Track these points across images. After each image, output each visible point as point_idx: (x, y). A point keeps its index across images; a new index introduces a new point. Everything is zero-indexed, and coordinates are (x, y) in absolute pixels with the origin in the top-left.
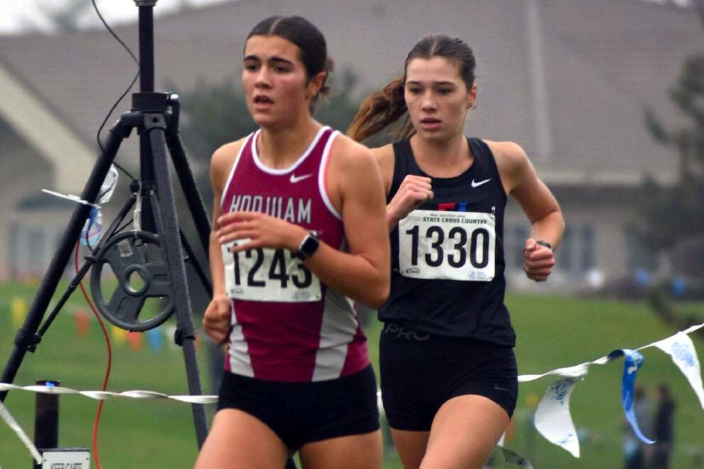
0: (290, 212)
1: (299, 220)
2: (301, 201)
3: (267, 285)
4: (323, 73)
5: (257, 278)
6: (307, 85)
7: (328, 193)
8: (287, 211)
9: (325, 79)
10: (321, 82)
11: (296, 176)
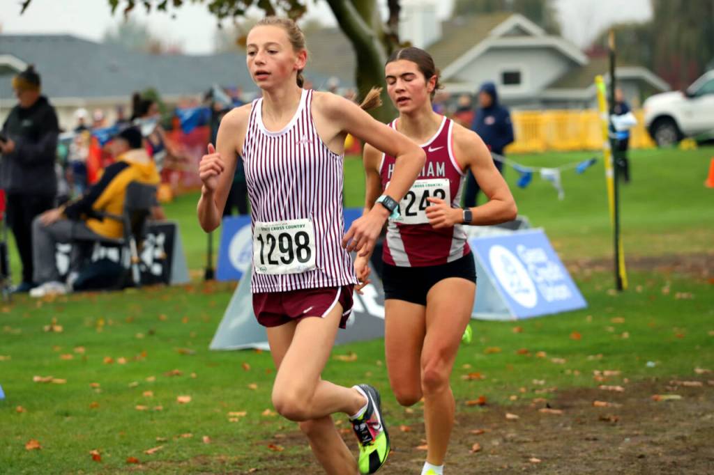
0: (431, 171)
1: (438, 175)
2: (438, 164)
3: (418, 214)
4: (435, 76)
5: (411, 211)
6: (426, 84)
7: (456, 160)
8: (429, 170)
9: (436, 79)
10: (434, 81)
11: (432, 148)
